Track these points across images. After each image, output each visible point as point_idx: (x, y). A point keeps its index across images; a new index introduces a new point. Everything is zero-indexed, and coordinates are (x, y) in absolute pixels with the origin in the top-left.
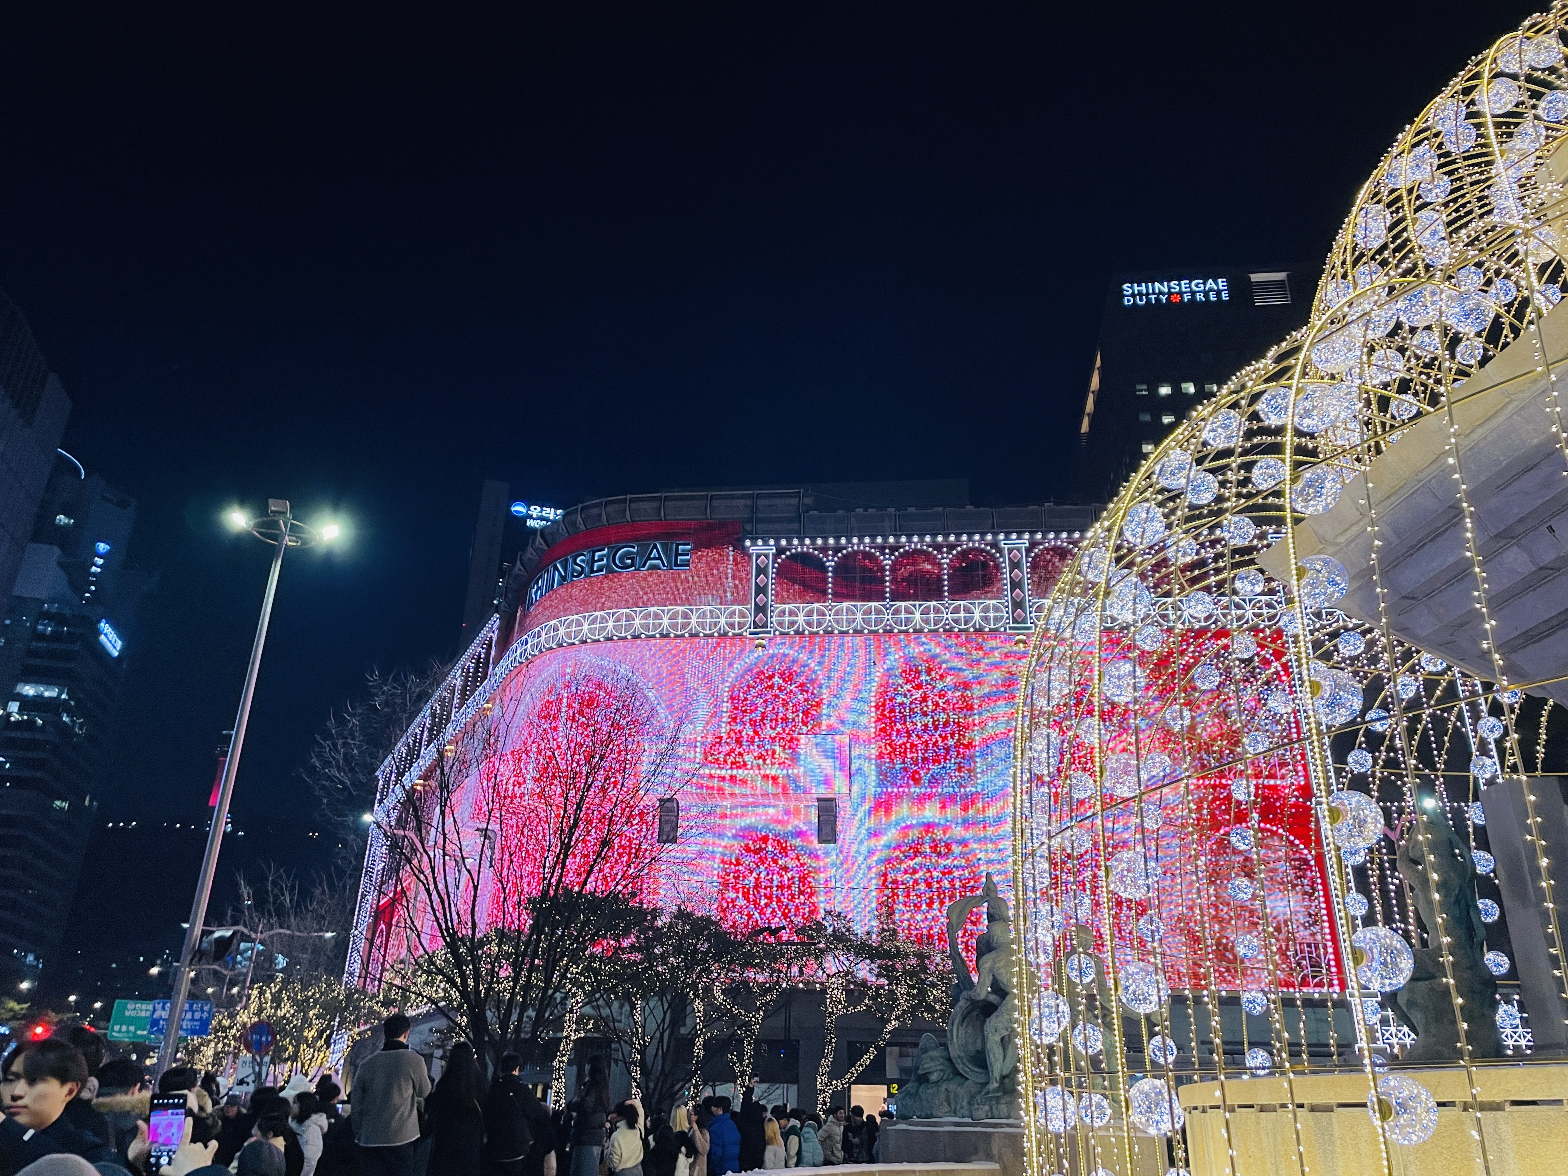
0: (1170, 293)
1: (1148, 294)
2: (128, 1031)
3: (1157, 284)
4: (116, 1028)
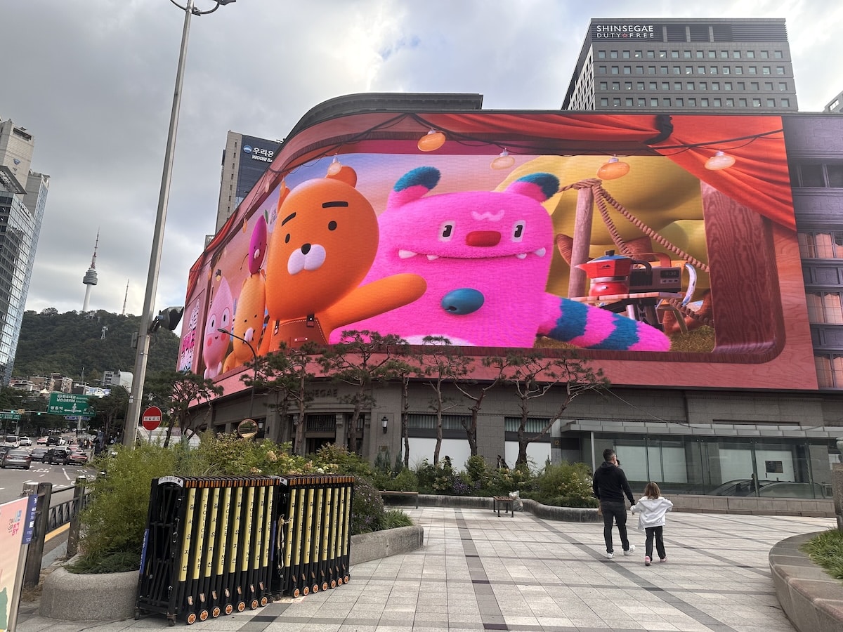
0: (622, 33)
1: (610, 32)
2: (59, 410)
3: (615, 27)
4: (52, 408)
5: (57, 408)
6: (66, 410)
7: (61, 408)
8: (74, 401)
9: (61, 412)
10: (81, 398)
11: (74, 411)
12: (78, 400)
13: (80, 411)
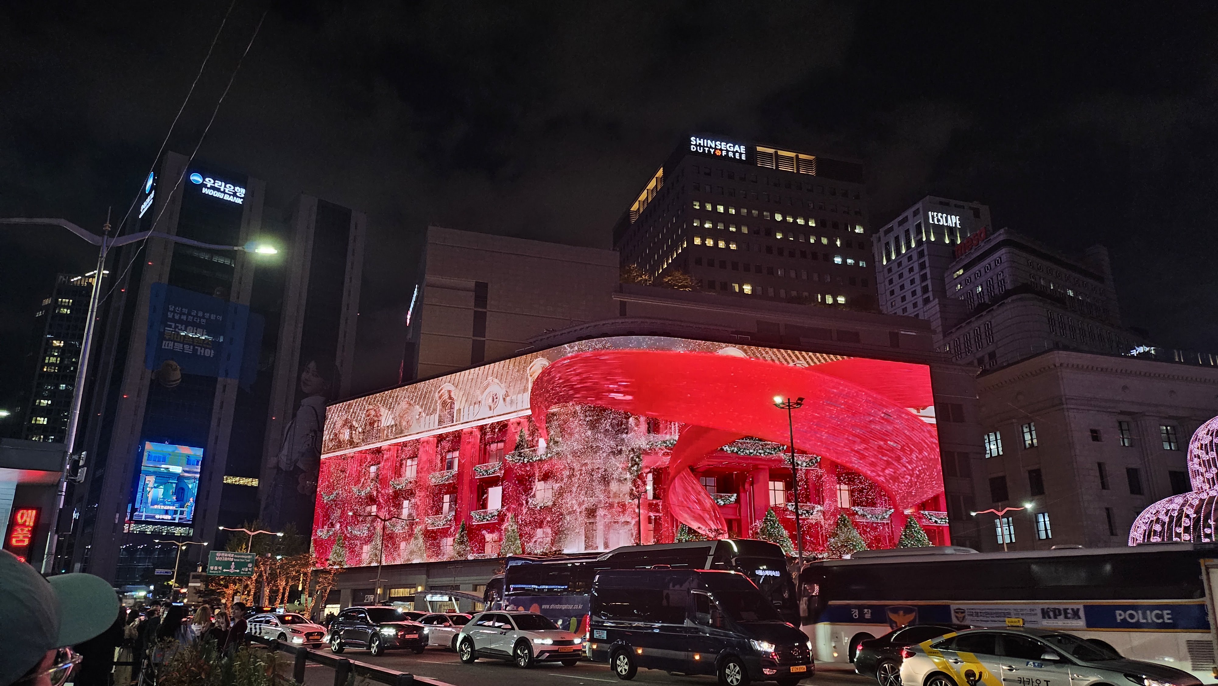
0: (716, 149)
1: (704, 146)
3: (709, 141)
4: (212, 568)
5: (216, 568)
6: (224, 570)
7: (220, 568)
8: (232, 559)
9: (220, 572)
10: (239, 556)
11: (232, 571)
12: (236, 558)
13: (238, 571)
